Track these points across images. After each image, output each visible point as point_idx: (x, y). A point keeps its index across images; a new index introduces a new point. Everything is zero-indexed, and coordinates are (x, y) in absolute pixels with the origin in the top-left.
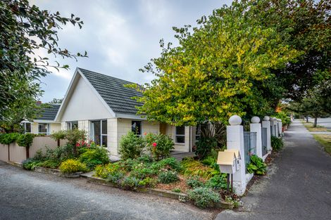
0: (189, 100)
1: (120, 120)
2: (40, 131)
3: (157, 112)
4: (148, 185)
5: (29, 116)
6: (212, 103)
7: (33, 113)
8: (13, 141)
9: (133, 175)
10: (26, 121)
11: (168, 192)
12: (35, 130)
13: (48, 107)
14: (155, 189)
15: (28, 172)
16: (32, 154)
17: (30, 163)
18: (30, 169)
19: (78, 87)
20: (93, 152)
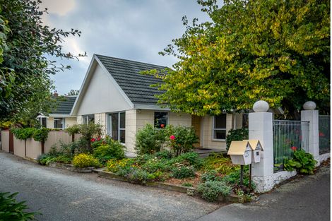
0: (212, 85)
1: (139, 112)
2: (56, 126)
3: (178, 101)
4: (158, 179)
5: (45, 110)
6: (242, 88)
7: (49, 107)
8: (29, 136)
9: (144, 169)
10: (42, 116)
11: (177, 185)
12: (50, 125)
13: (63, 99)
14: (165, 183)
15: (43, 167)
16: (47, 150)
17: (45, 158)
18: (44, 164)
19: (95, 76)
20: (108, 146)
